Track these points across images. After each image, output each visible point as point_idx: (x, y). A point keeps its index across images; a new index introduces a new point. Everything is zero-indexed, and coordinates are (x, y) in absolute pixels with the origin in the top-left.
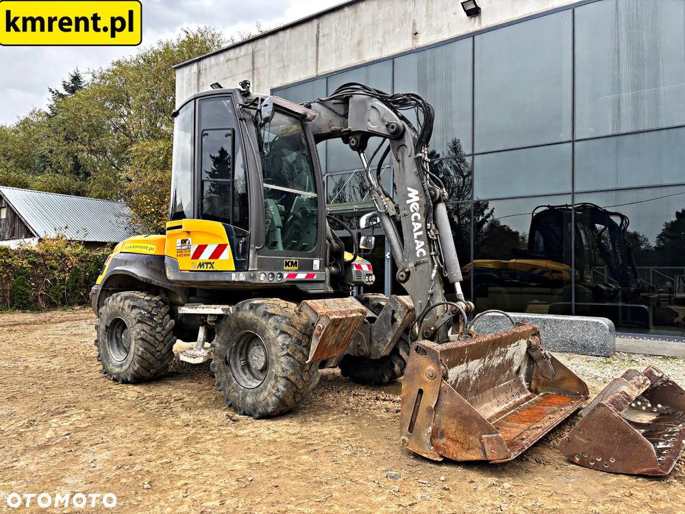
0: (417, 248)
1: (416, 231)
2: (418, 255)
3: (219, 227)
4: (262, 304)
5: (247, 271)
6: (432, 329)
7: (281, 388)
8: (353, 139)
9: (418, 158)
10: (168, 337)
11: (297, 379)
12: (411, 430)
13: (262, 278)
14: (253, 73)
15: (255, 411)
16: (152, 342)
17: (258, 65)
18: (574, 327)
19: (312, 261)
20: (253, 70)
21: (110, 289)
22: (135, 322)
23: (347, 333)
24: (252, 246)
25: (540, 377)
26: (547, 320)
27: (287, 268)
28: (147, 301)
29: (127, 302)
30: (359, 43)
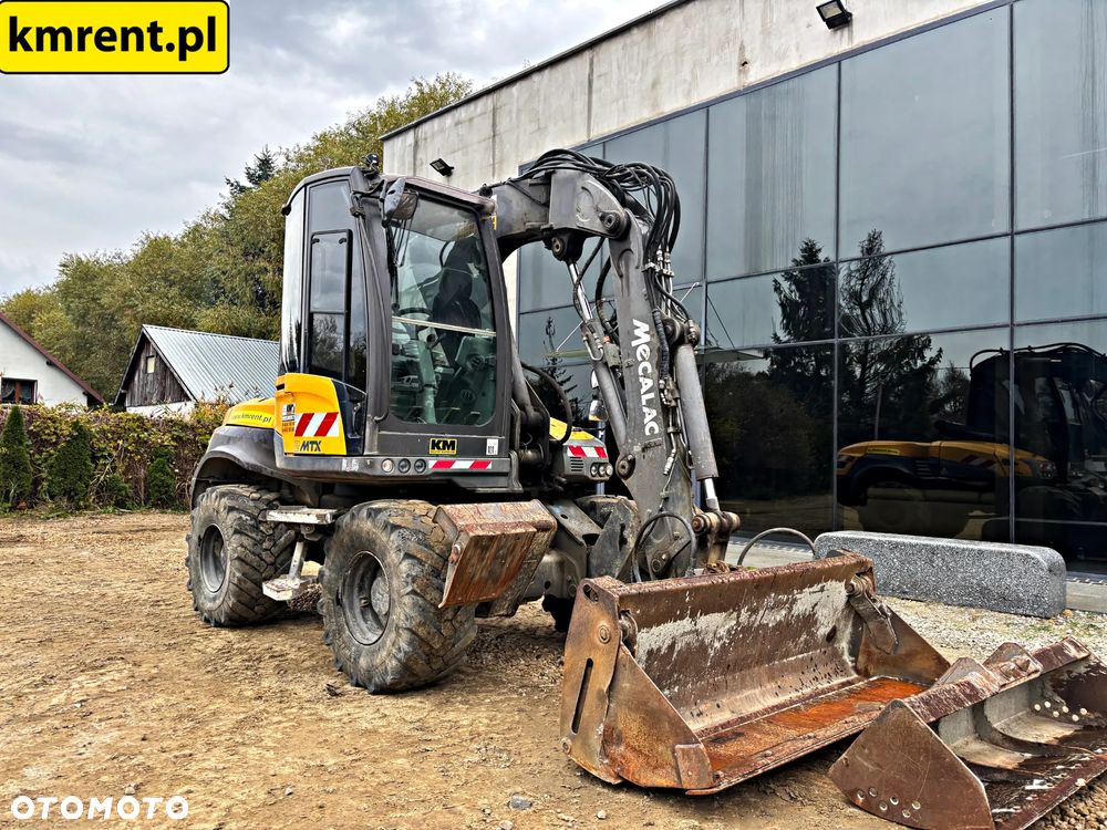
0: (646, 421)
1: (645, 393)
2: (647, 433)
3: (326, 384)
4: (385, 509)
5: (362, 455)
6: (664, 557)
7: (404, 645)
8: (558, 242)
9: (647, 271)
10: (281, 558)
11: (429, 633)
12: (575, 727)
13: (388, 468)
14: (494, 141)
15: (370, 680)
16: (255, 564)
17: (500, 128)
18: (986, 562)
19: (484, 442)
20: (494, 136)
21: (210, 481)
22: (231, 531)
23: (509, 560)
24: (369, 415)
25: (873, 649)
26: (938, 547)
27: (436, 451)
28: (253, 500)
29: (224, 501)
30: (655, 85)
